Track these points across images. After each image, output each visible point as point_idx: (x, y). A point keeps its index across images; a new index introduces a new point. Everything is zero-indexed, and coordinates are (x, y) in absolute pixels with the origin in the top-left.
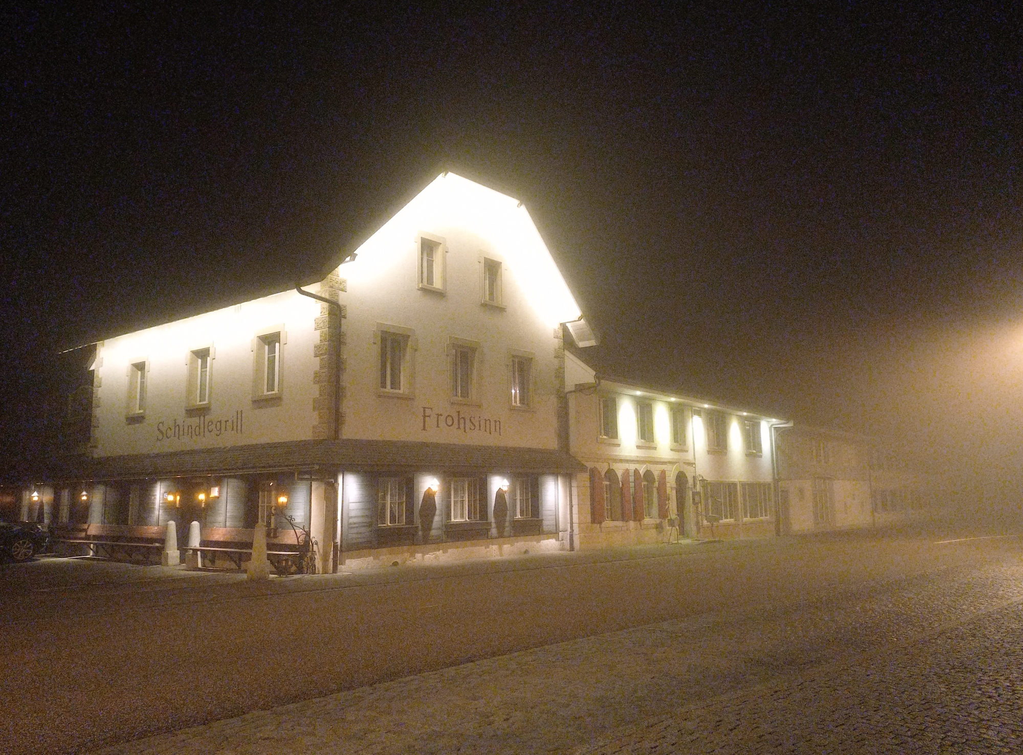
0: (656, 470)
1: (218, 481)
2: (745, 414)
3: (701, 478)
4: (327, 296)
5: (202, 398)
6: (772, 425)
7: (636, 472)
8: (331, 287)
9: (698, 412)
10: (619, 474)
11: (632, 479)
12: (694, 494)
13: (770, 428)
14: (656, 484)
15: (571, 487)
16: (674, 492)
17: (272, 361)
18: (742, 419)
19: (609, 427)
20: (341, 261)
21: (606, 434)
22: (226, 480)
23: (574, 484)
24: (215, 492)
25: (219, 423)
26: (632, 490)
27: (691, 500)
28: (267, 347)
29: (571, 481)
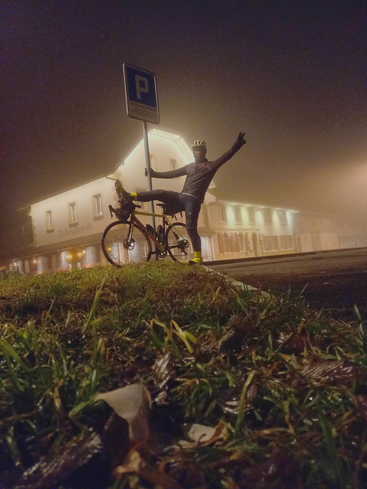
0: (244, 233)
1: (85, 248)
2: (279, 209)
3: (262, 235)
4: (116, 179)
5: (74, 220)
6: (291, 213)
7: (236, 234)
8: (117, 175)
9: (259, 210)
10: (229, 235)
11: (234, 236)
12: (260, 241)
13: (291, 214)
14: (244, 238)
15: (211, 240)
16: (252, 241)
17: (98, 204)
18: (278, 211)
19: (224, 218)
20: (120, 165)
21: (223, 220)
22: (87, 247)
23: (212, 239)
24: (84, 252)
25: (82, 228)
26: (234, 240)
27: (259, 244)
28: (96, 199)
29: (211, 239)
